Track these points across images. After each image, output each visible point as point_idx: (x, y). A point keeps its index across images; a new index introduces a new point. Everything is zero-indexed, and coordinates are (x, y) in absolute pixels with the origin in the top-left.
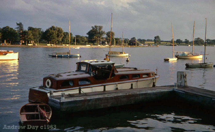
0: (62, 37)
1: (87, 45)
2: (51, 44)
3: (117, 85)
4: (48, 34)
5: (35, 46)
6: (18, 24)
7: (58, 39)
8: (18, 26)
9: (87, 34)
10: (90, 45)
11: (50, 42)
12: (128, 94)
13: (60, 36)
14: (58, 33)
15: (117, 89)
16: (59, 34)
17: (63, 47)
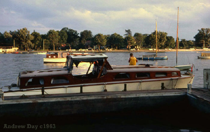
0: (165, 41)
1: (191, 49)
2: (153, 48)
3: (105, 86)
4: (150, 39)
5: (137, 51)
6: (126, 31)
7: (161, 44)
8: (126, 33)
9: (194, 38)
10: (194, 49)
11: (152, 47)
12: (105, 97)
13: (162, 41)
14: (160, 38)
15: (106, 91)
16: (162, 38)
17: (165, 51)
